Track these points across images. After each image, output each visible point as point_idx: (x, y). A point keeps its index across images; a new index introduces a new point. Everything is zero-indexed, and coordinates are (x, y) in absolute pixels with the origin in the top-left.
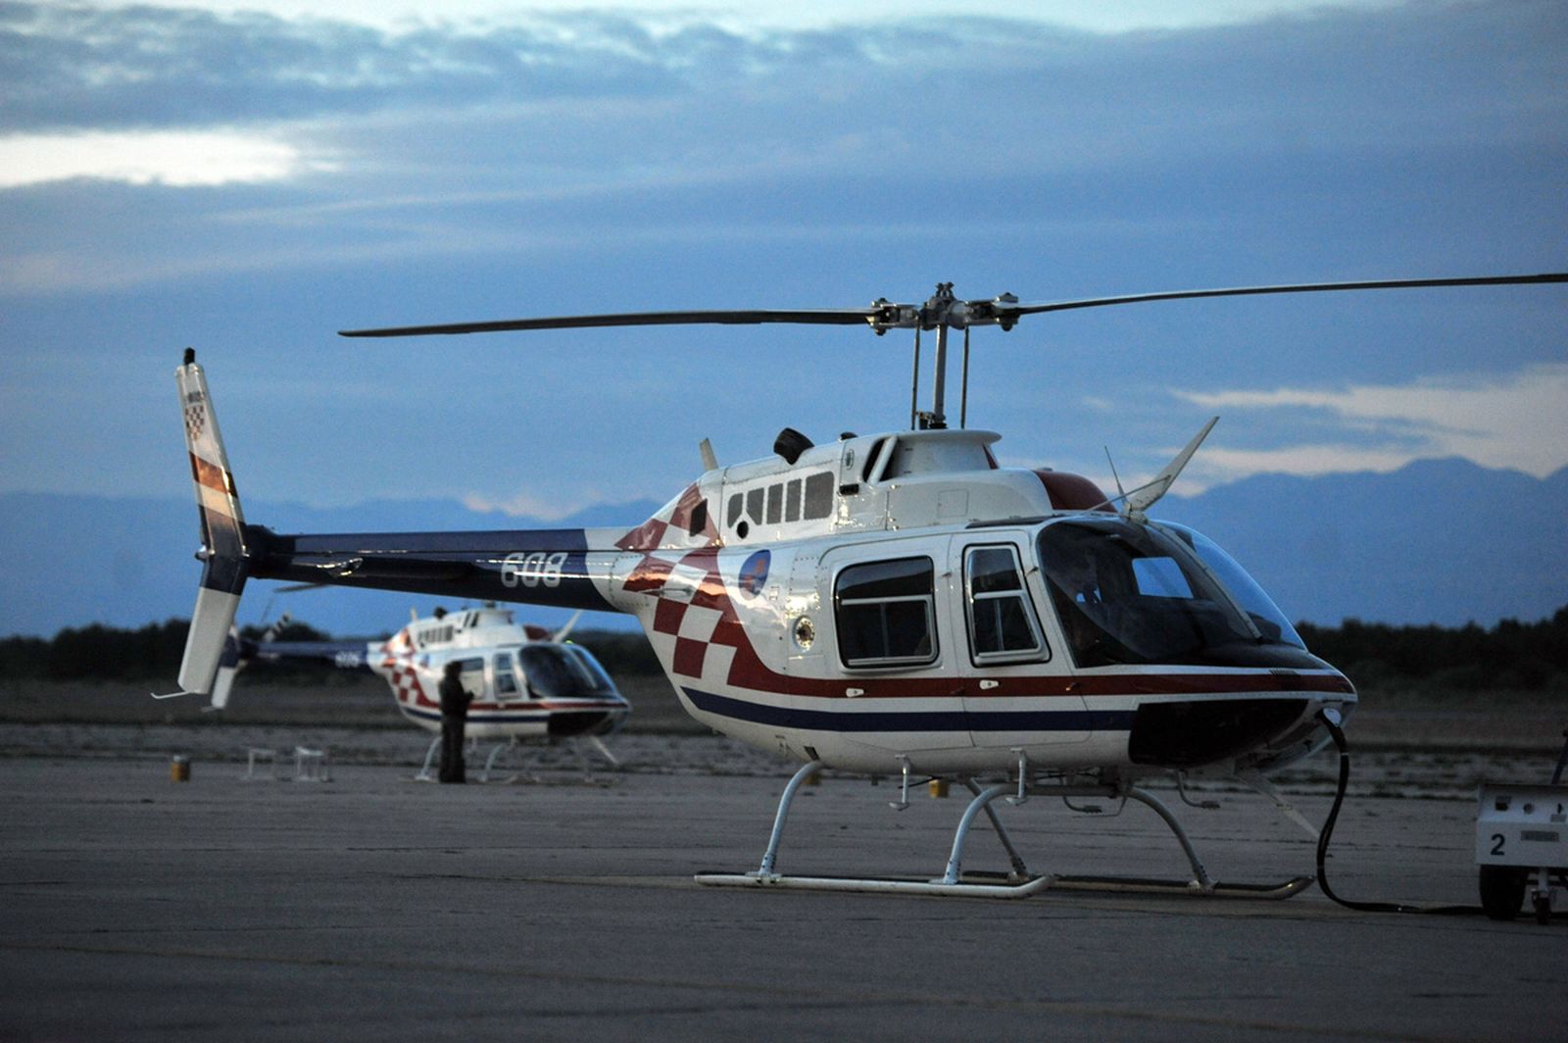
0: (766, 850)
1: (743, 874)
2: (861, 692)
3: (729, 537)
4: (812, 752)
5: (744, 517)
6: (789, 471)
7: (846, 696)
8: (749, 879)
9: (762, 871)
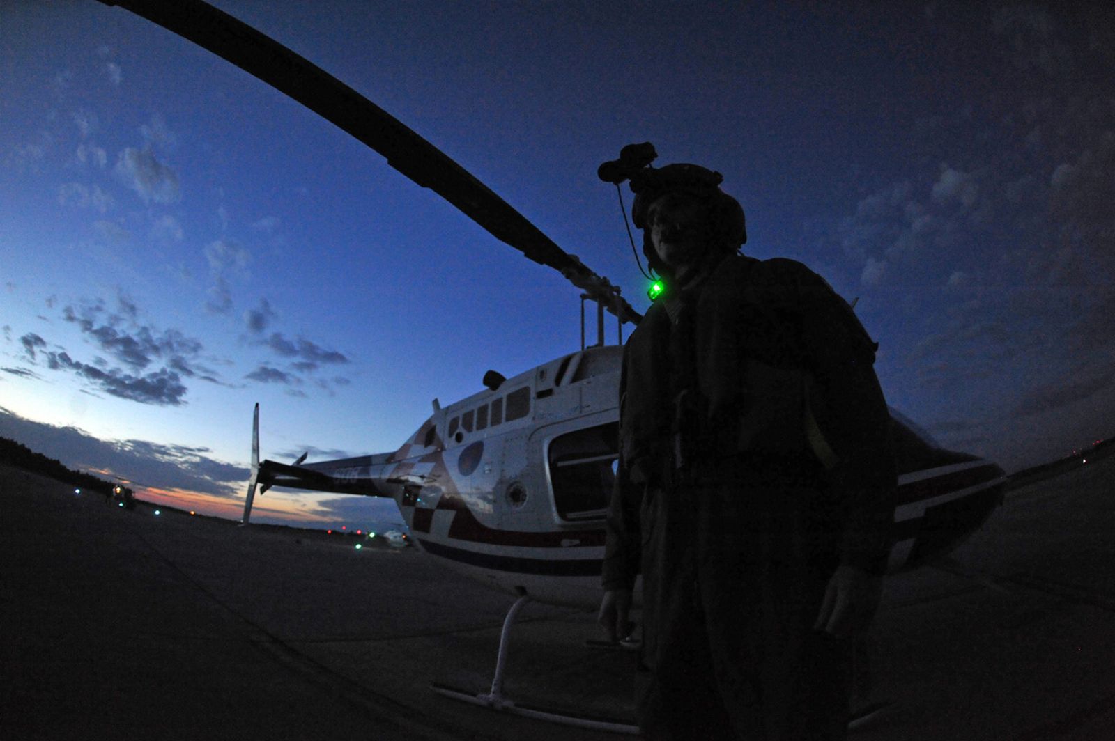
0: (494, 677)
1: (475, 695)
2: (577, 542)
3: (450, 443)
4: (522, 590)
5: (461, 429)
6: (492, 395)
7: (562, 547)
8: (482, 699)
9: (491, 695)
